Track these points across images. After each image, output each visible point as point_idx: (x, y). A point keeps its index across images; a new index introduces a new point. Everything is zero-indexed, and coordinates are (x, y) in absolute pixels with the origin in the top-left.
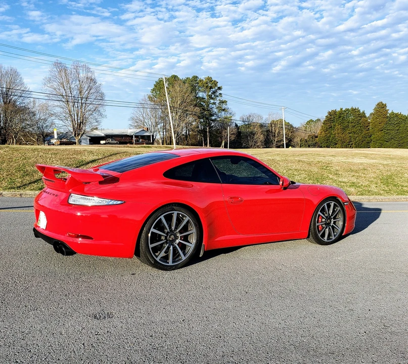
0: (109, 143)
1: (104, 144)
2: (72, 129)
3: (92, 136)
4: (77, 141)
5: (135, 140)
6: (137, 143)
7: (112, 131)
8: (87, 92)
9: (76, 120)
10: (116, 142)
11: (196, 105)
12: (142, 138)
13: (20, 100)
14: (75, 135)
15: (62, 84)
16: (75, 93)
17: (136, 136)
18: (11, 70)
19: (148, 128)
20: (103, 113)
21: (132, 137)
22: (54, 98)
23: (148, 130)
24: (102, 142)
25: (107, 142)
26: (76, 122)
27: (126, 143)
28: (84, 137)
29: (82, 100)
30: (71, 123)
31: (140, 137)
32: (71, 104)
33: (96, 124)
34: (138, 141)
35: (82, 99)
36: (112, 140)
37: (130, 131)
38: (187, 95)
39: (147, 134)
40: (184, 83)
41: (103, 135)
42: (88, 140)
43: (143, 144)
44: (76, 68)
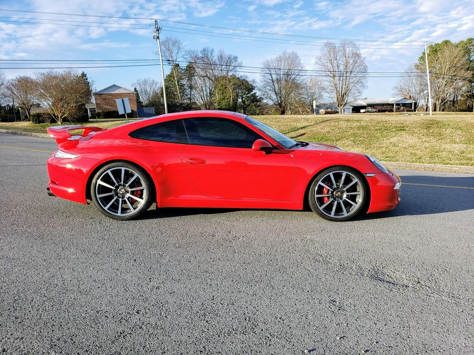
0: (368, 112)
1: (364, 112)
2: (336, 100)
3: (355, 105)
4: (339, 110)
5: (396, 109)
6: (398, 110)
7: (374, 101)
8: (352, 66)
9: (340, 92)
10: (375, 110)
11: (468, 69)
12: (403, 106)
13: (298, 78)
14: (338, 106)
15: (331, 61)
16: (342, 68)
17: (397, 105)
18: (293, 54)
19: (410, 96)
20: (365, 84)
21: (393, 105)
22: (323, 74)
23: (410, 98)
24: (362, 111)
25: (367, 110)
26: (340, 94)
27: (384, 111)
28: (348, 106)
29: (346, 74)
30: (335, 95)
31: (401, 105)
32: (337, 78)
33: (358, 94)
34: (399, 109)
35: (347, 72)
36: (371, 109)
37: (391, 100)
38: (457, 59)
39: (409, 102)
40: (457, 46)
41: (365, 104)
42: (351, 109)
43: (404, 111)
44: (343, 46)
